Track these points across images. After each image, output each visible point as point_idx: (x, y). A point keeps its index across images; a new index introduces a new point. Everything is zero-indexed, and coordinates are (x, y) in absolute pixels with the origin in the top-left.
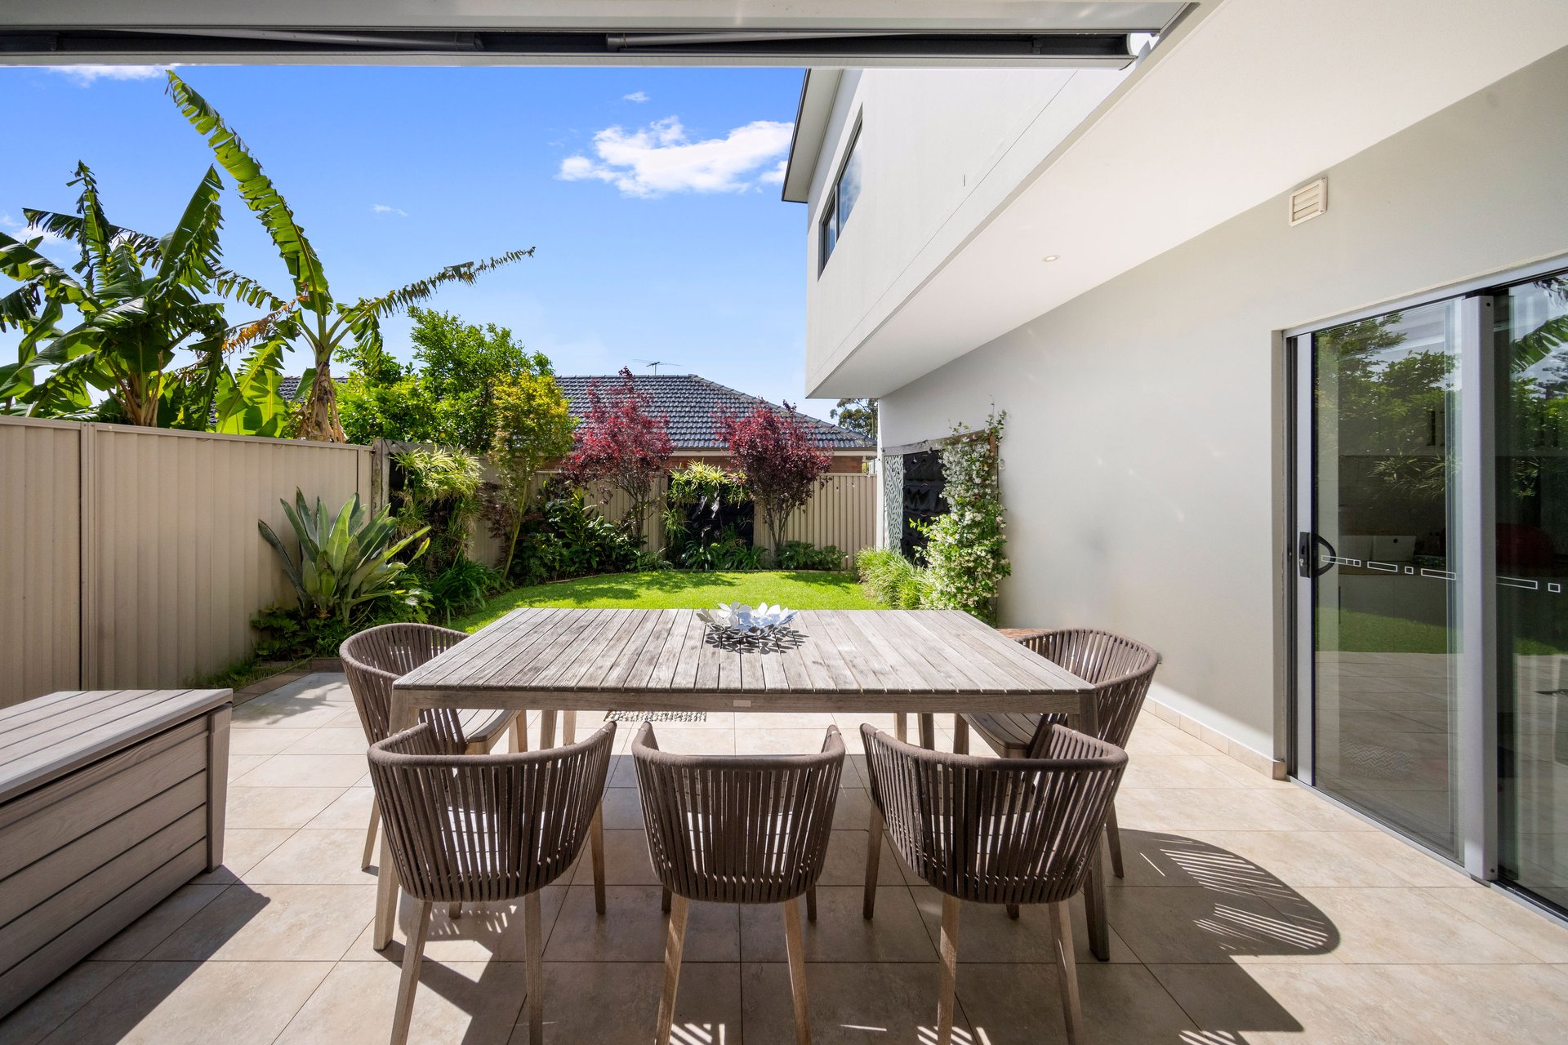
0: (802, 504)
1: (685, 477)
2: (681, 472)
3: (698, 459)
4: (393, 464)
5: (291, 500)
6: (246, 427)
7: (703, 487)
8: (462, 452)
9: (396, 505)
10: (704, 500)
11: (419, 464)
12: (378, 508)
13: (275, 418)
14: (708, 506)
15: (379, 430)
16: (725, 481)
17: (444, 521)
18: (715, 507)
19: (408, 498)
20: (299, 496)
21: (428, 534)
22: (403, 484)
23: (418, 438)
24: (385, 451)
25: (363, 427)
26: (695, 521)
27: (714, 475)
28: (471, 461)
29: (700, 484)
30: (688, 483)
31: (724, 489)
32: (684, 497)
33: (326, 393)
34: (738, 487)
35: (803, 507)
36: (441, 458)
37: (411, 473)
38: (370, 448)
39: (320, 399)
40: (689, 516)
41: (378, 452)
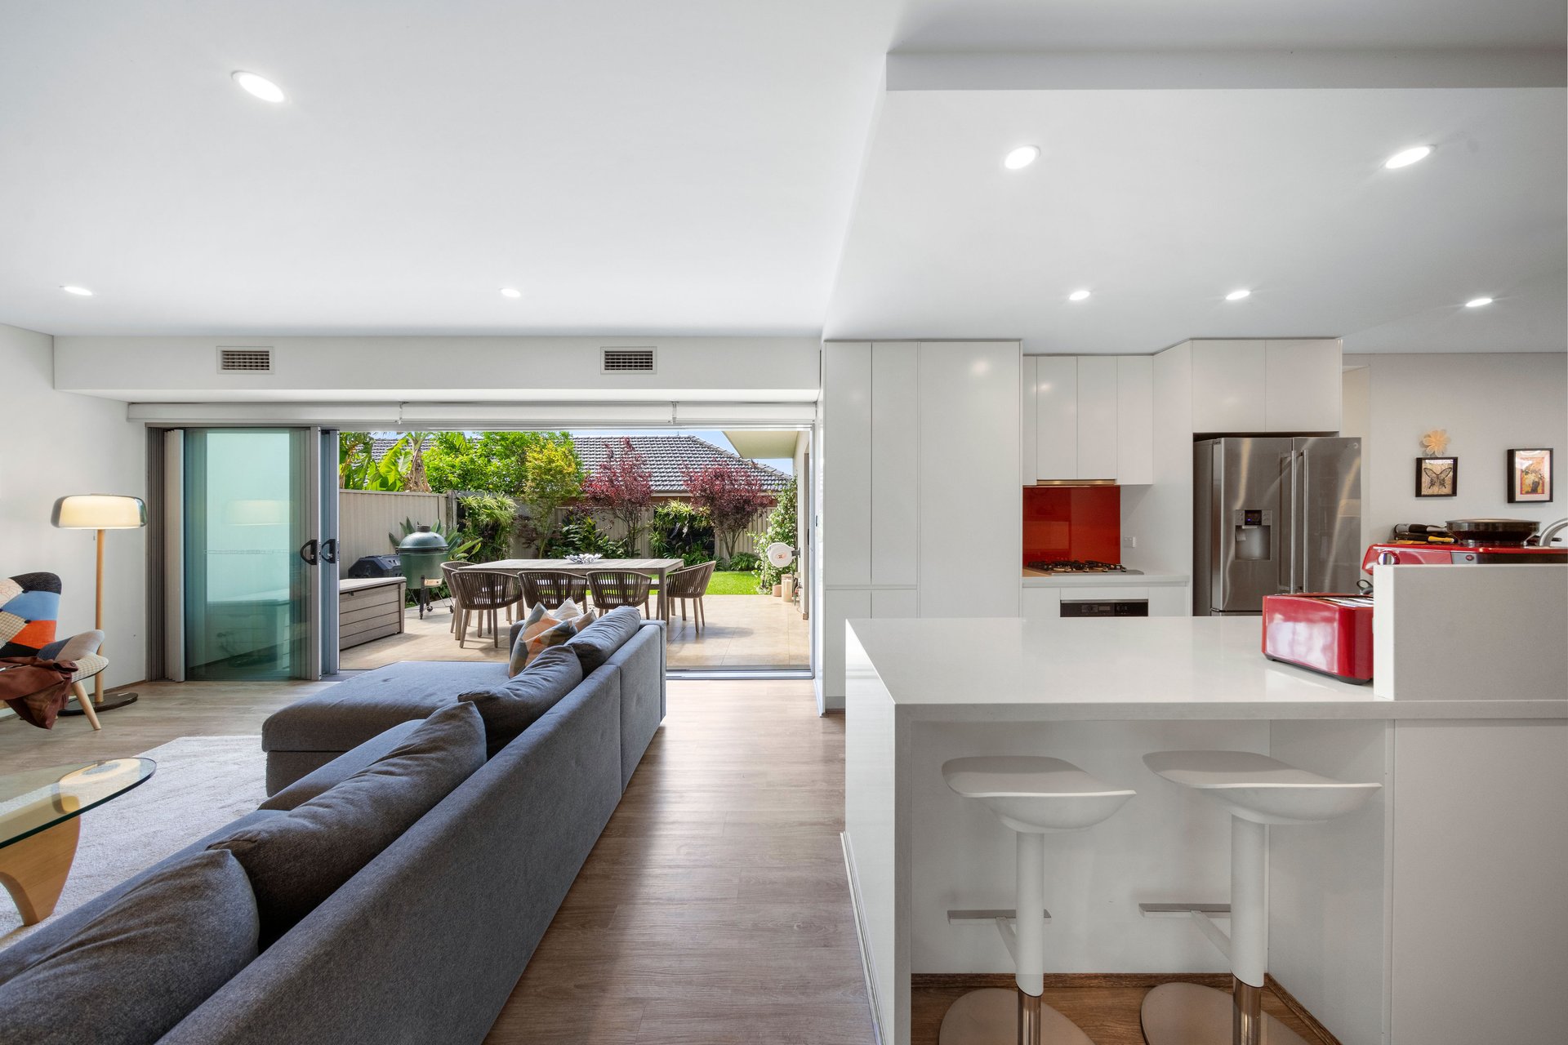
0: (745, 528)
1: (666, 511)
2: (663, 507)
3: (674, 498)
4: (459, 504)
5: (405, 523)
6: (381, 486)
7: (678, 517)
8: (504, 496)
9: (461, 528)
10: (678, 525)
11: (474, 504)
12: (451, 528)
13: (395, 482)
14: (681, 529)
15: (450, 485)
16: (693, 513)
17: (492, 537)
18: (685, 530)
19: (469, 524)
20: (408, 521)
21: (481, 541)
22: (465, 516)
23: (475, 488)
24: (454, 497)
25: (440, 482)
26: (673, 539)
27: (686, 509)
28: (509, 501)
29: (676, 515)
30: (668, 514)
31: (692, 518)
32: (664, 523)
33: (419, 466)
34: (702, 516)
35: (745, 530)
36: (489, 500)
37: (470, 509)
38: (445, 495)
39: (417, 469)
40: (669, 536)
41: (450, 497)
